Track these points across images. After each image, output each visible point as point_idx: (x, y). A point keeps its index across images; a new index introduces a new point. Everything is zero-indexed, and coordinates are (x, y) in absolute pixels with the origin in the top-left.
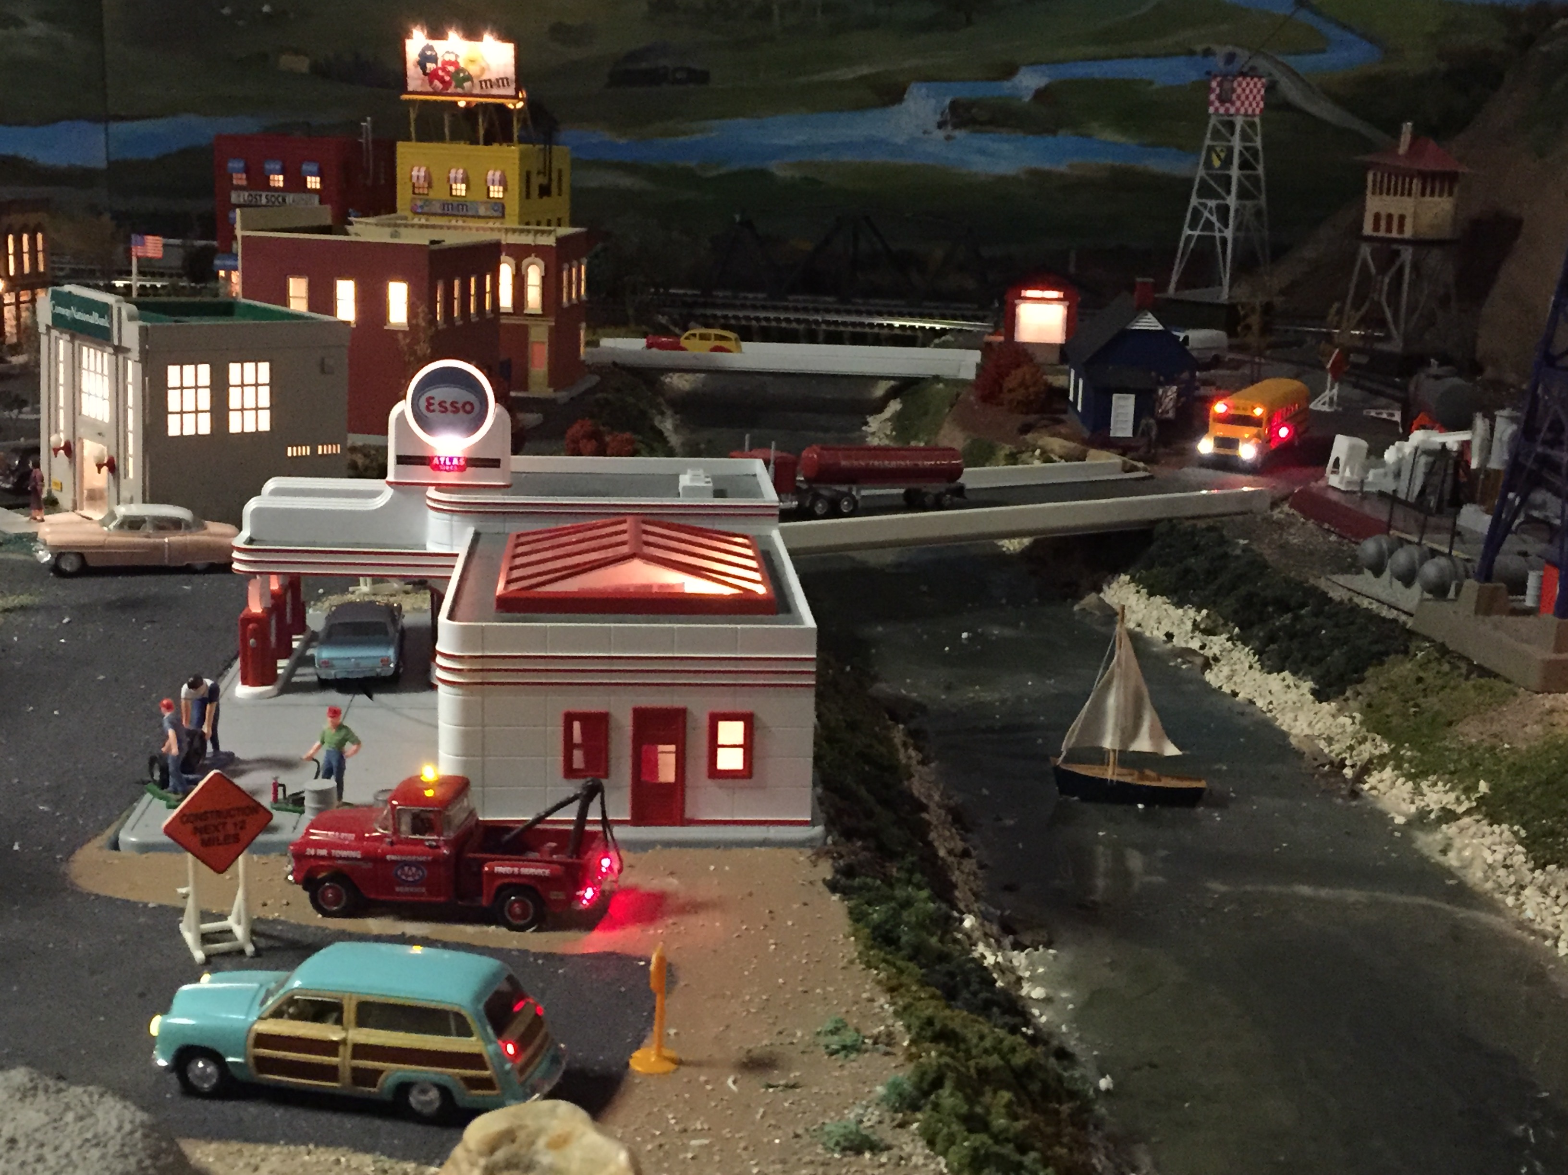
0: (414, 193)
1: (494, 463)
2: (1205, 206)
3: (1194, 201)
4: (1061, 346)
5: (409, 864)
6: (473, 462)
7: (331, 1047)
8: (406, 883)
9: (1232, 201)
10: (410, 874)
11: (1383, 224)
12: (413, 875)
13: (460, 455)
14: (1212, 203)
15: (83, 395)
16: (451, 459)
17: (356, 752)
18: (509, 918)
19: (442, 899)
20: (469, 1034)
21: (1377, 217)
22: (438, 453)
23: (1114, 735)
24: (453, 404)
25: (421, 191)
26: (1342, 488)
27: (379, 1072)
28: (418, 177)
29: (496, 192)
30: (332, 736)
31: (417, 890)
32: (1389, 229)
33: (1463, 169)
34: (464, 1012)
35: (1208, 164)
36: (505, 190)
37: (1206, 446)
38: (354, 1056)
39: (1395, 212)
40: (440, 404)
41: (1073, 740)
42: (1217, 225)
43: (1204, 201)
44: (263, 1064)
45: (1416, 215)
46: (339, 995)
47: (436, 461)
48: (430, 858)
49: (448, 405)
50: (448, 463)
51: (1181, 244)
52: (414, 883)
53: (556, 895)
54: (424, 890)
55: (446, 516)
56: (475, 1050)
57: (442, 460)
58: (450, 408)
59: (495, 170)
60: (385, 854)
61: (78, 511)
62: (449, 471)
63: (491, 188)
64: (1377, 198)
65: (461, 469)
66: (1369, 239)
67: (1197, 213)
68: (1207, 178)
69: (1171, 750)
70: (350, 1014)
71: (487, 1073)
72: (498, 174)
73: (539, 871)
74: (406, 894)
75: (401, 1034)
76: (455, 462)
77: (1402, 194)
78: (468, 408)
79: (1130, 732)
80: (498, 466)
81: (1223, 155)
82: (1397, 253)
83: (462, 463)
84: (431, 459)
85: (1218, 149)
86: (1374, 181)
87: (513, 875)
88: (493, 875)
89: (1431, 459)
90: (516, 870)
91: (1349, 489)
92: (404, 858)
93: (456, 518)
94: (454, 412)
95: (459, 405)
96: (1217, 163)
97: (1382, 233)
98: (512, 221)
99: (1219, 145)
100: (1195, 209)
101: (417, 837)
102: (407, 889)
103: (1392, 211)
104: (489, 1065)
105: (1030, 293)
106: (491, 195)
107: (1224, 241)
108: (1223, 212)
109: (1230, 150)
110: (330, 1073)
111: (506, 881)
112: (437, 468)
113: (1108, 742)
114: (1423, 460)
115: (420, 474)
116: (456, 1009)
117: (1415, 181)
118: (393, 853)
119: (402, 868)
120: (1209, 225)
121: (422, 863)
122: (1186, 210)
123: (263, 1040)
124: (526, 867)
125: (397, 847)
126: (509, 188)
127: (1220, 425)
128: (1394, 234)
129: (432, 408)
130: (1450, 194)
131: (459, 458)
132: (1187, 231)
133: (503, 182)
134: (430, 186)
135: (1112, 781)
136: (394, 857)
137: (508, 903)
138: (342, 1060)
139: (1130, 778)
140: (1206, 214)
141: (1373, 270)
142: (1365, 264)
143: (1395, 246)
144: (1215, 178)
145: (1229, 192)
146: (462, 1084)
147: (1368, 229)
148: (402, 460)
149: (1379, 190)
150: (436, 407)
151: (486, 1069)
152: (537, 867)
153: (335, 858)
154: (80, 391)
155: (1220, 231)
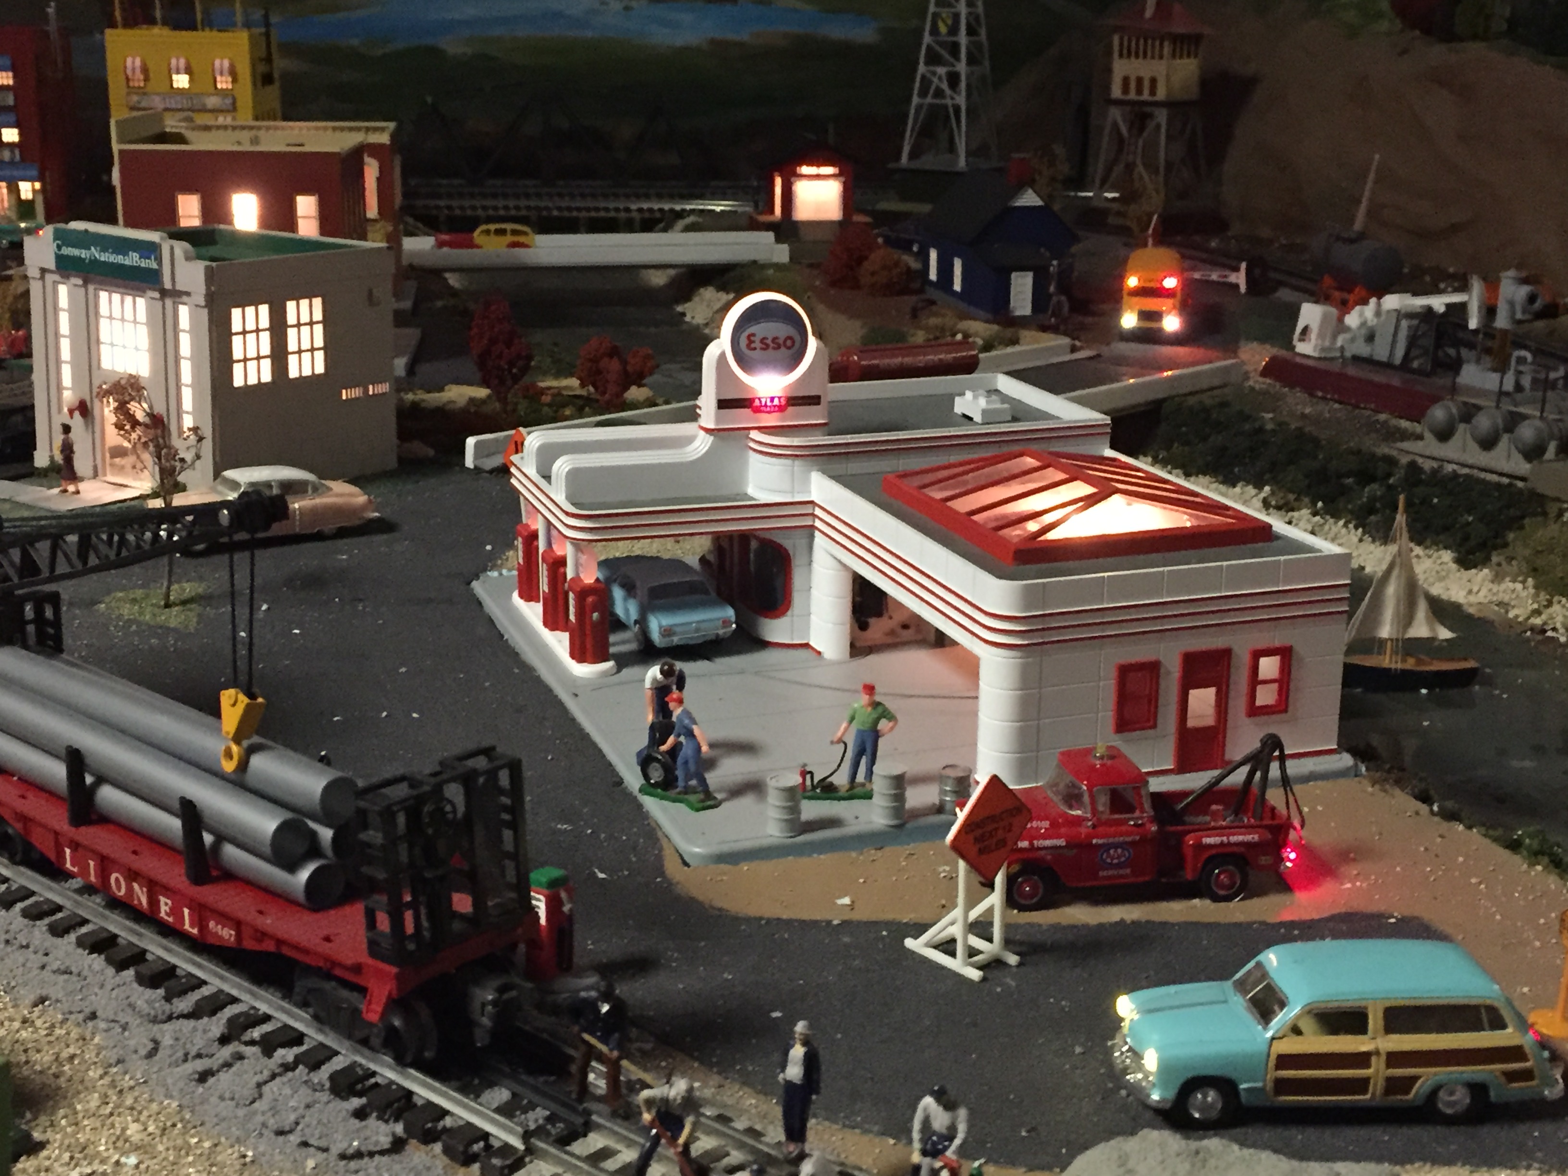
0: (128, 87)
1: (815, 400)
2: (934, 73)
3: (922, 68)
4: (840, 223)
5: (1116, 846)
6: (794, 401)
7: (1362, 1059)
8: (1112, 866)
9: (962, 67)
10: (1115, 855)
11: (1133, 85)
12: (1119, 857)
13: (779, 395)
14: (942, 71)
15: (102, 347)
16: (772, 399)
17: (892, 729)
18: (1215, 888)
19: (1147, 878)
20: (1504, 1026)
21: (1126, 81)
22: (760, 395)
23: (1392, 625)
24: (774, 339)
25: (136, 84)
26: (1316, 355)
27: (1414, 1079)
28: (134, 69)
29: (224, 83)
30: (866, 715)
31: (1121, 872)
32: (1139, 91)
33: (1207, 31)
34: (1496, 1004)
35: (935, 31)
36: (235, 81)
37: (1129, 320)
38: (1389, 1065)
39: (1146, 75)
40: (763, 341)
41: (1353, 634)
42: (948, 92)
43: (932, 68)
44: (1282, 1086)
45: (1168, 78)
46: (1363, 1004)
47: (757, 403)
48: (1138, 838)
49: (769, 342)
50: (769, 404)
51: (912, 111)
52: (1119, 866)
53: (1265, 860)
54: (1128, 871)
55: (788, 462)
56: (1515, 1041)
57: (763, 401)
58: (772, 345)
59: (222, 59)
60: (1090, 836)
61: (101, 477)
62: (769, 412)
63: (219, 78)
64: (1125, 61)
65: (781, 409)
66: (1118, 103)
67: (926, 82)
68: (934, 45)
69: (1445, 634)
70: (1375, 1021)
71: (1528, 1064)
72: (226, 63)
73: (1248, 838)
74: (1109, 878)
75: (1433, 1036)
76: (776, 402)
77: (1153, 57)
78: (789, 343)
79: (1407, 618)
80: (818, 403)
81: (950, 22)
82: (1150, 116)
83: (783, 402)
84: (752, 400)
85: (944, 15)
86: (1121, 45)
87: (1222, 844)
88: (1200, 847)
89: (1415, 322)
90: (1225, 839)
91: (1323, 355)
92: (1111, 840)
93: (798, 463)
94: (774, 348)
95: (781, 341)
96: (943, 29)
97: (1132, 96)
98: (245, 116)
99: (945, 12)
100: (923, 77)
101: (1116, 816)
102: (1111, 873)
103: (1142, 74)
104: (1530, 1056)
105: (805, 170)
106: (219, 86)
107: (957, 109)
108: (953, 79)
109: (956, 17)
110: (1361, 1085)
111: (1214, 852)
112: (757, 410)
113: (1385, 632)
114: (1404, 324)
115: (740, 418)
116: (1488, 1002)
117: (1166, 44)
118: (1097, 837)
119: (1108, 851)
120: (939, 93)
121: (1126, 843)
122: (913, 80)
123: (1284, 1061)
124: (1234, 834)
125: (1100, 829)
126: (240, 78)
127: (1135, 299)
128: (1146, 96)
129: (753, 345)
130: (1196, 56)
131: (779, 398)
132: (915, 100)
133: (233, 74)
134: (147, 79)
135: (1396, 670)
136: (1100, 841)
137: (1214, 876)
138: (1377, 1071)
139: (1410, 664)
140: (935, 80)
141: (1124, 130)
142: (1115, 125)
143: (1148, 109)
144: (941, 44)
145: (958, 59)
146: (1503, 1079)
147: (1116, 92)
148: (723, 404)
149: (1127, 53)
150: (757, 344)
151: (1527, 1060)
152: (1244, 834)
153: (1039, 849)
154: (98, 342)
155: (952, 98)
